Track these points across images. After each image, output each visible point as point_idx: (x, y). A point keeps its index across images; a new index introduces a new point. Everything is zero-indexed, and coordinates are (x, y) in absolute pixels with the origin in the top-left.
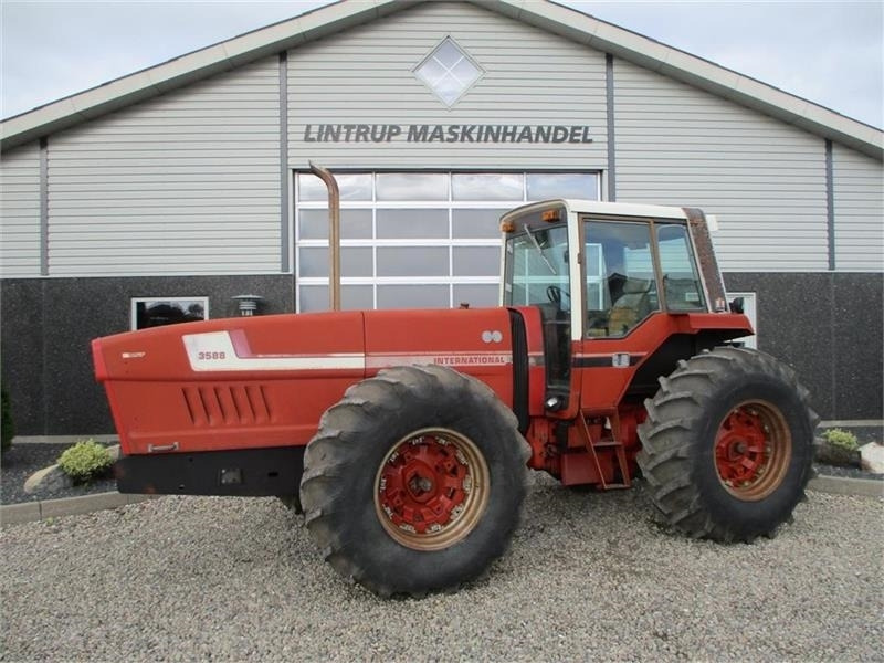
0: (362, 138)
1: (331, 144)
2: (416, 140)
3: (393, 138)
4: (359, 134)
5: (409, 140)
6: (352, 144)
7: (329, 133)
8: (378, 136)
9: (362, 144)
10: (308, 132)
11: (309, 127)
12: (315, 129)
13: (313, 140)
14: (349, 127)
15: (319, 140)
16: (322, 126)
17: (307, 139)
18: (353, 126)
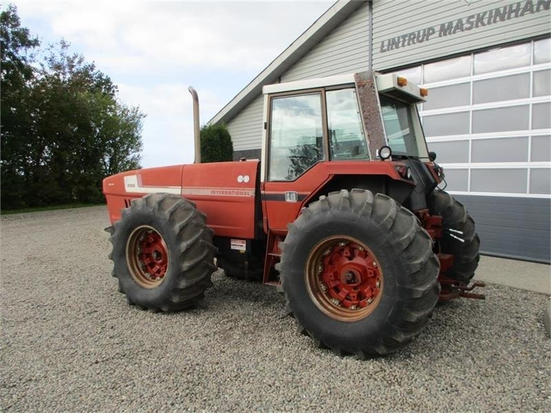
0: (411, 42)
1: (395, 51)
2: (445, 35)
3: (430, 37)
4: (410, 40)
5: (440, 36)
6: (407, 48)
7: (393, 44)
8: (420, 39)
9: (413, 46)
10: (383, 46)
11: (383, 42)
12: (386, 43)
13: (385, 51)
14: (404, 37)
15: (388, 50)
16: (389, 40)
17: (383, 51)
18: (405, 36)
